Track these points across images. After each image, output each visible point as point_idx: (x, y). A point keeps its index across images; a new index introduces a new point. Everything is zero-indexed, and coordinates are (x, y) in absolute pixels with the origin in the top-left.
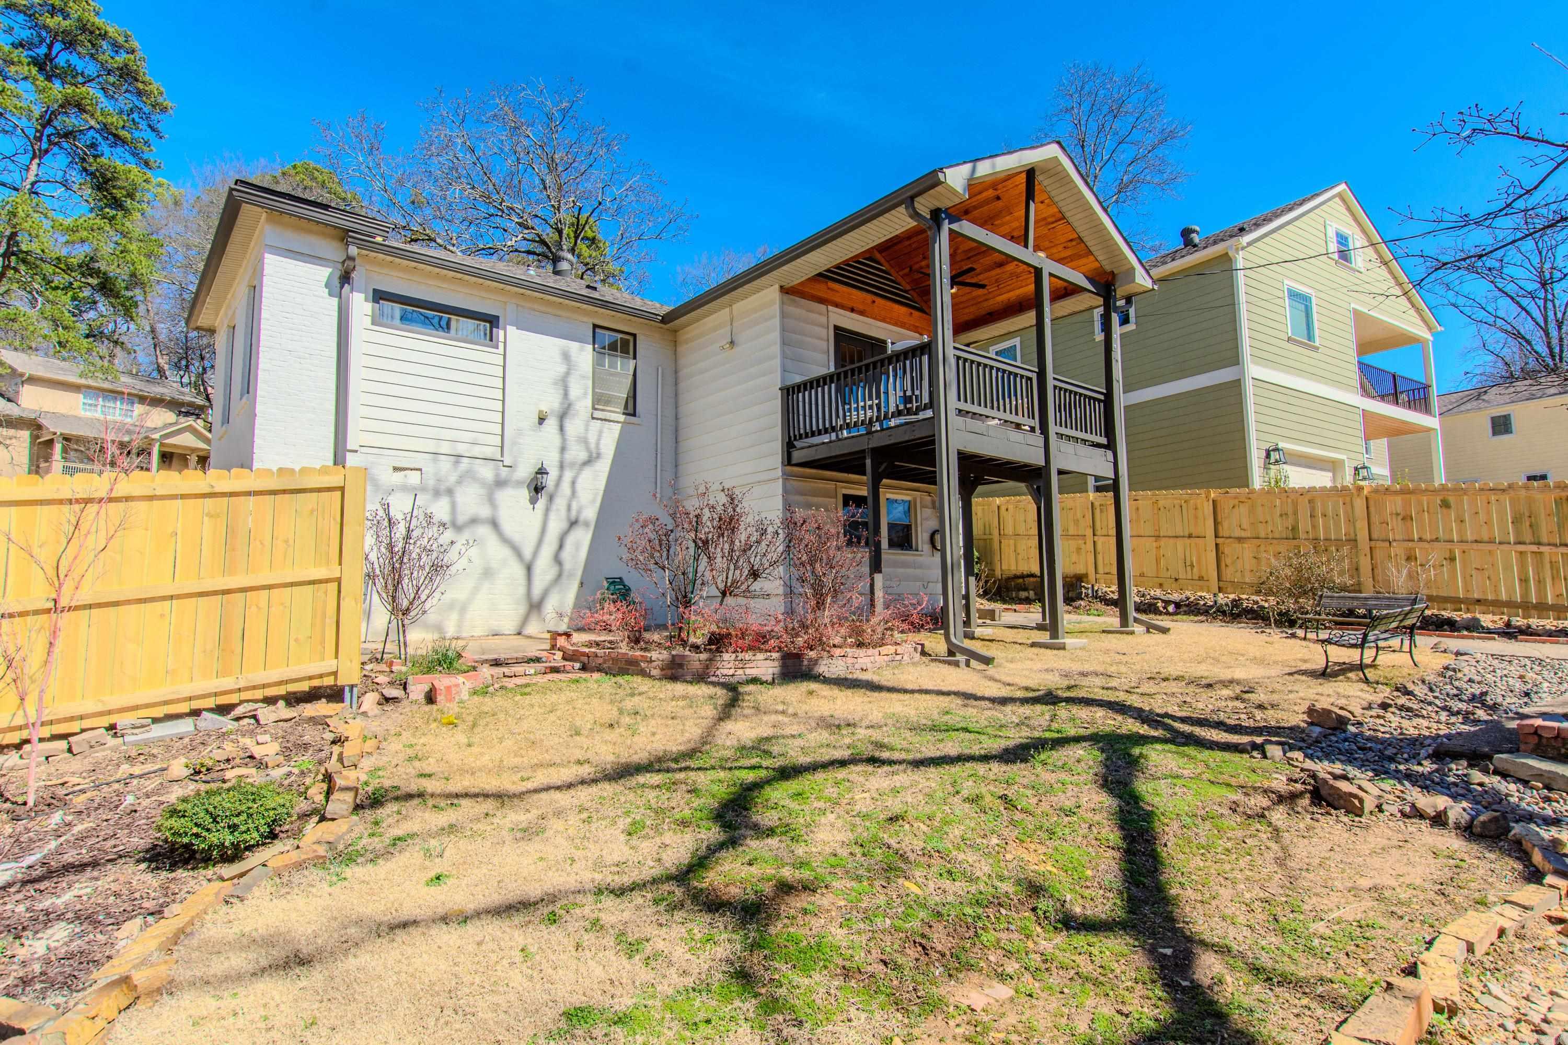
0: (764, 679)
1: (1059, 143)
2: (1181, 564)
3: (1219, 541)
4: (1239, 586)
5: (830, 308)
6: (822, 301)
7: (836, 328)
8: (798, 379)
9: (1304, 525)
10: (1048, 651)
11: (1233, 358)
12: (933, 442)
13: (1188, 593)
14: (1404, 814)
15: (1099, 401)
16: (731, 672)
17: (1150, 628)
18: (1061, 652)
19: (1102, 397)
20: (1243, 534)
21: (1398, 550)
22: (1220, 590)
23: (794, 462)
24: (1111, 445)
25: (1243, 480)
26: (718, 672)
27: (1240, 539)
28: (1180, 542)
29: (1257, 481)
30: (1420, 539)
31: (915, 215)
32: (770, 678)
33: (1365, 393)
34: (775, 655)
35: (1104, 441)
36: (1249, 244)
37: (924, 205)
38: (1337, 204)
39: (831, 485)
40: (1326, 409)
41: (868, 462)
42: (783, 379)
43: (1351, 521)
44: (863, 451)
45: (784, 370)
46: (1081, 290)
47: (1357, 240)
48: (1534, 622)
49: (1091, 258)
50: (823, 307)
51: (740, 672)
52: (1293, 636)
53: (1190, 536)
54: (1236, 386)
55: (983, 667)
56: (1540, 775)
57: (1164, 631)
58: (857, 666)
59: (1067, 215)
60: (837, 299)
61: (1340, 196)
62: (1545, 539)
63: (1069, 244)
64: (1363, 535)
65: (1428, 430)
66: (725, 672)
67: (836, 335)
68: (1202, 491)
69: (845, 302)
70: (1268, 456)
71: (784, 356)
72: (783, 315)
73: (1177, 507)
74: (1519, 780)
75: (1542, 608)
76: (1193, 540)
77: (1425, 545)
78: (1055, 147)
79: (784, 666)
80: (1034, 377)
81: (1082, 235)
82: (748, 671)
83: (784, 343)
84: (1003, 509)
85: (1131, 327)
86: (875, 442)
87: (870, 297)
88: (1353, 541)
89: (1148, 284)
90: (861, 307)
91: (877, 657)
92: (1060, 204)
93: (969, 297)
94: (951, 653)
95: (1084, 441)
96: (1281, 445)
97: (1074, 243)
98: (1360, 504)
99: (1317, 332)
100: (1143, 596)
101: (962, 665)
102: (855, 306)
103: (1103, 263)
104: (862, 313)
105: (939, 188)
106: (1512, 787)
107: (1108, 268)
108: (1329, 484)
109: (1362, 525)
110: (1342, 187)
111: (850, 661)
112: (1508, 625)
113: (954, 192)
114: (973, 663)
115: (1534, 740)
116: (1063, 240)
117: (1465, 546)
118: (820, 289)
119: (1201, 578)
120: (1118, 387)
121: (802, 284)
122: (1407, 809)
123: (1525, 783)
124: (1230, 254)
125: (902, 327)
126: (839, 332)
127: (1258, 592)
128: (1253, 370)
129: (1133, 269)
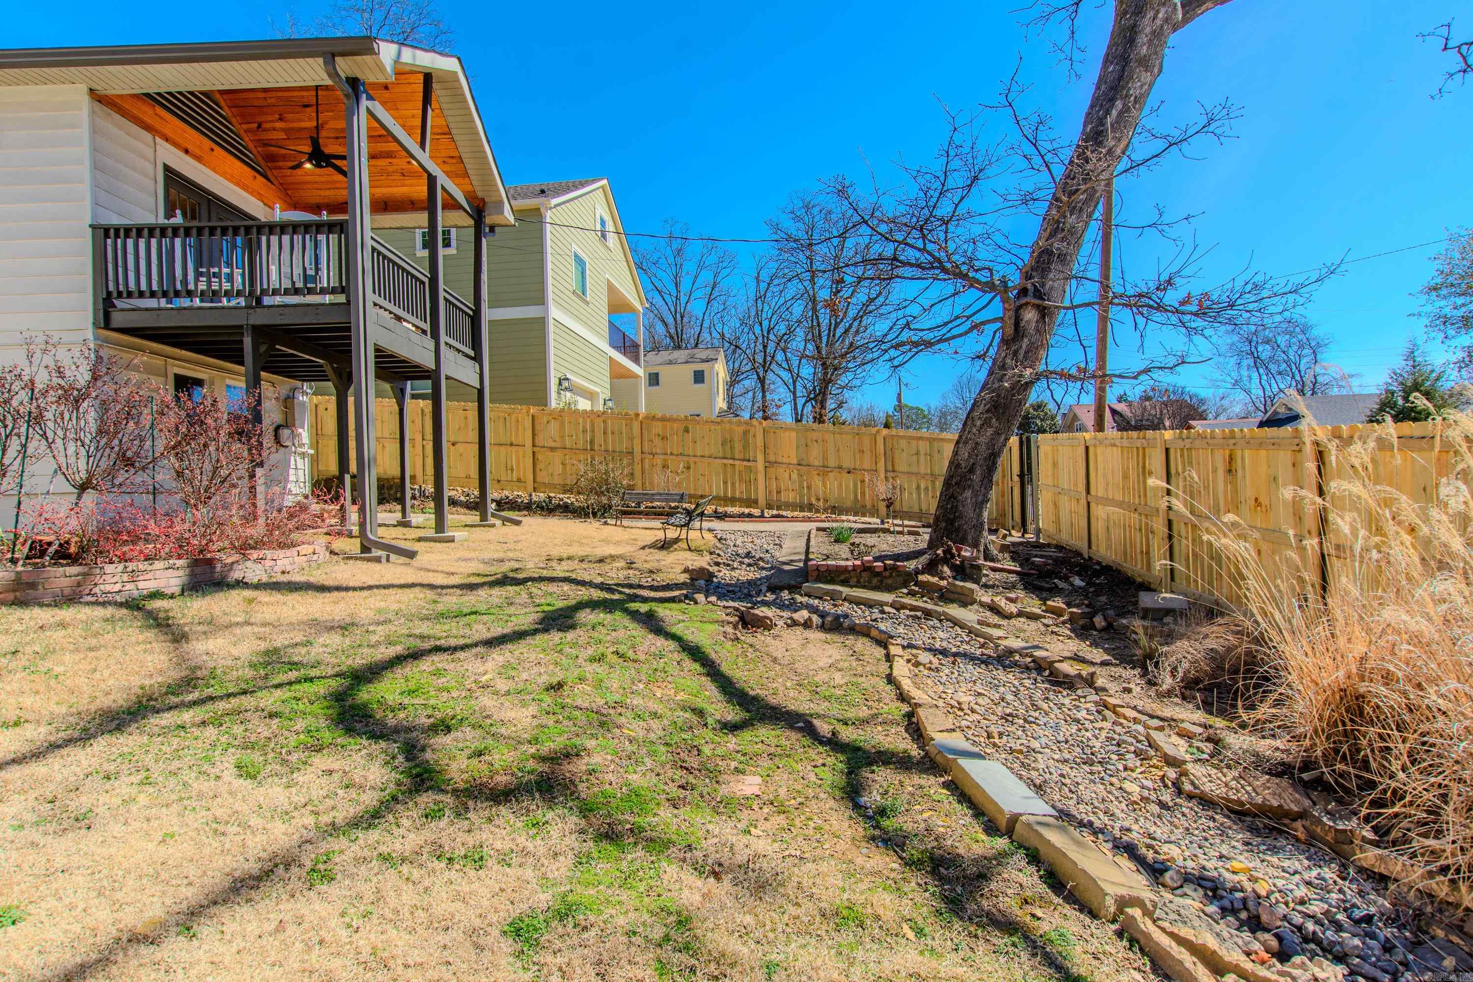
0: (168, 591)
1: (459, 59)
2: (503, 468)
3: (536, 449)
4: (552, 486)
5: (158, 140)
6: (148, 128)
7: (167, 169)
8: (115, 220)
9: (599, 438)
10: (438, 545)
11: (540, 299)
12: (349, 329)
13: (506, 493)
14: (788, 626)
15: (469, 315)
16: (117, 587)
17: (505, 520)
18: (452, 544)
19: (471, 313)
20: (553, 445)
21: (659, 460)
22: (535, 490)
23: (114, 325)
24: (477, 358)
25: (542, 400)
26: (96, 590)
27: (552, 449)
28: (503, 448)
29: (554, 403)
30: (672, 454)
31: (333, 74)
32: (177, 590)
33: (612, 345)
34: (180, 563)
35: (472, 353)
36: (556, 206)
37: (345, 66)
38: (600, 192)
39: (159, 362)
40: (590, 351)
41: (248, 341)
42: (94, 216)
43: (631, 439)
44: (241, 327)
45: (96, 203)
46: (461, 207)
47: (610, 227)
48: (730, 510)
49: (467, 180)
50: (147, 136)
51: (129, 586)
52: (606, 523)
53: (511, 445)
54: (541, 323)
55: (407, 560)
56: (827, 593)
57: (518, 523)
58: (276, 569)
59: (453, 131)
60: (167, 132)
61: (603, 187)
62: (737, 457)
63: (450, 160)
64: (637, 449)
65: (636, 376)
66: (108, 588)
67: (166, 178)
68: (524, 407)
69: (178, 139)
70: (560, 384)
71: (96, 185)
72: (95, 131)
73: (502, 419)
74: (817, 598)
75: (733, 501)
76: (514, 449)
77: (673, 457)
78: (455, 60)
79: (192, 575)
80: (426, 280)
81: (463, 156)
82: (141, 585)
83: (97, 167)
84: (321, 408)
85: (452, 251)
86: (259, 318)
87: (208, 143)
88: (631, 453)
89: (512, 219)
90: (198, 152)
91: (296, 558)
92: (450, 119)
93: (329, 178)
94: (365, 549)
95: (459, 351)
96: (568, 376)
97: (454, 161)
98: (636, 426)
99: (588, 292)
100: (468, 495)
101: (384, 560)
102: (190, 148)
103: (477, 189)
104: (198, 159)
105: (367, 58)
106: (816, 601)
107: (480, 194)
108: (589, 408)
109: (637, 442)
110: (605, 182)
111: (268, 563)
112: (716, 512)
113: (381, 67)
114: (393, 557)
115: (815, 574)
116: (444, 154)
117: (696, 459)
118: (148, 113)
119: (519, 480)
120: (484, 306)
121: (121, 96)
122: (789, 621)
123: (821, 598)
124: (542, 210)
125: (244, 189)
126: (172, 176)
127: (565, 492)
128: (555, 312)
129: (502, 202)
